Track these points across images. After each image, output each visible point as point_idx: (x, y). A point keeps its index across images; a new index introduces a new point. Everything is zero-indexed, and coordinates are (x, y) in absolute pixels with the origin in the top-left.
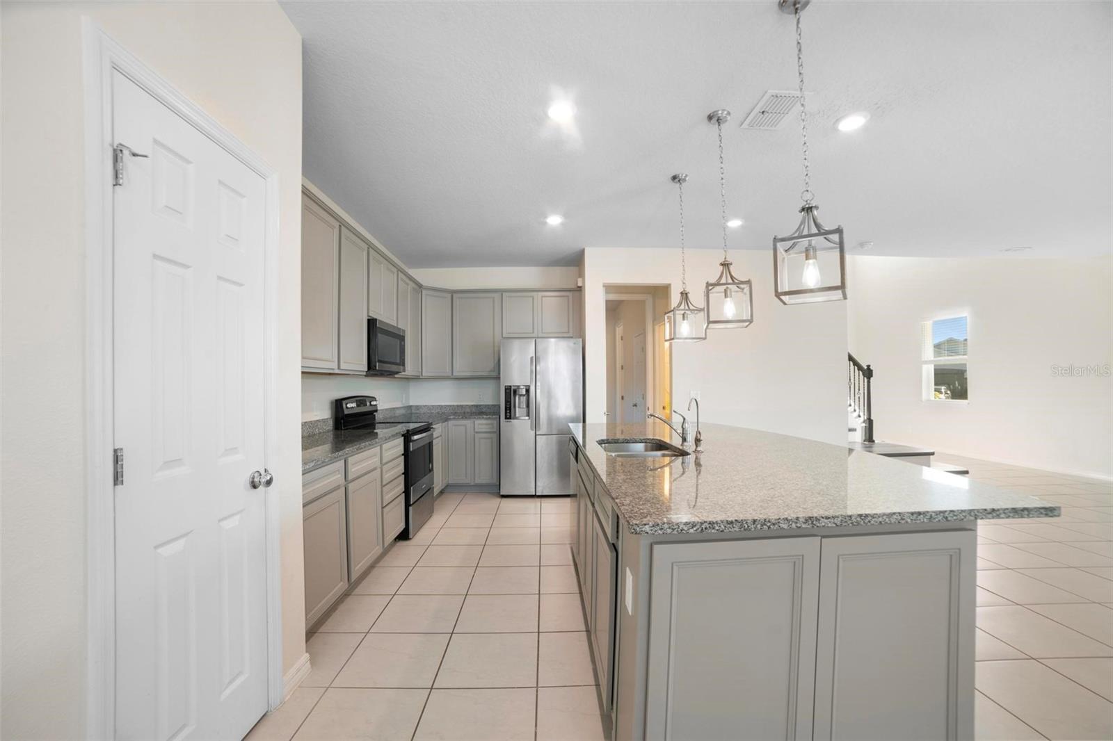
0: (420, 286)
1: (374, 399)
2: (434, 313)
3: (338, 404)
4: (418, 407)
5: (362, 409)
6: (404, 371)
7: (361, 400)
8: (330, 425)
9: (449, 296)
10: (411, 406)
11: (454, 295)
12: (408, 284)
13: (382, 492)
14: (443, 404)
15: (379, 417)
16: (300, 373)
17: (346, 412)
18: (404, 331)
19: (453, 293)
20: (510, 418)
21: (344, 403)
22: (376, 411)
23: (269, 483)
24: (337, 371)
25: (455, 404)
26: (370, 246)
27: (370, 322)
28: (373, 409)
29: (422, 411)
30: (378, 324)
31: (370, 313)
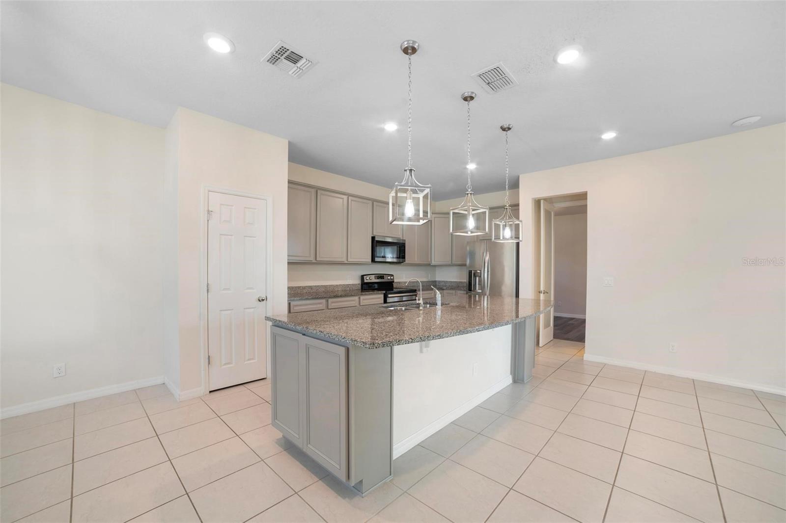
1: (392, 275)
3: (362, 277)
5: (379, 281)
6: (405, 261)
7: (379, 276)
8: (360, 287)
10: (435, 281)
14: (452, 281)
15: (395, 285)
16: (287, 263)
17: (368, 281)
18: (405, 240)
20: (471, 291)
21: (365, 277)
22: (393, 282)
24: (347, 262)
25: (459, 281)
26: (374, 201)
27: (373, 238)
28: (391, 281)
29: (441, 284)
30: (376, 239)
31: (374, 234)
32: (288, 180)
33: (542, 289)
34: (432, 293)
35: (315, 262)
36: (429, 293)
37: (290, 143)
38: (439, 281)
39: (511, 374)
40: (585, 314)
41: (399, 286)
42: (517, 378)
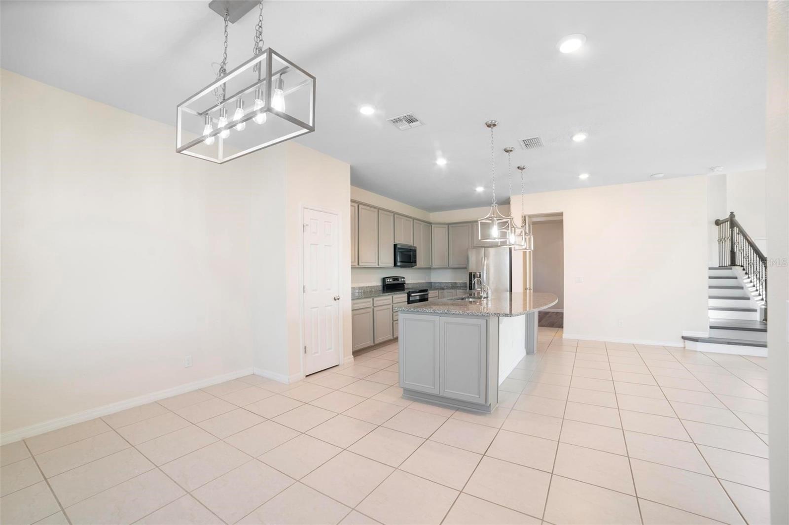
0: (430, 223)
1: (404, 278)
2: (439, 235)
3: (384, 279)
4: (435, 283)
5: (396, 282)
6: (416, 265)
7: (395, 279)
8: (381, 288)
9: (447, 226)
10: (431, 283)
11: (450, 226)
12: (420, 224)
13: (393, 315)
14: (447, 281)
15: (406, 286)
17: (387, 283)
18: (416, 247)
19: (449, 224)
20: (471, 289)
21: (386, 279)
22: (405, 283)
23: (338, 299)
24: (378, 267)
25: (453, 281)
26: (395, 213)
27: (395, 246)
28: (403, 282)
29: (437, 285)
30: (398, 246)
31: (396, 242)
32: (351, 199)
33: (528, 287)
34: (436, 293)
35: (358, 266)
36: (434, 293)
37: (352, 168)
38: (434, 282)
39: (525, 348)
40: (563, 308)
41: (410, 286)
42: (529, 351)
